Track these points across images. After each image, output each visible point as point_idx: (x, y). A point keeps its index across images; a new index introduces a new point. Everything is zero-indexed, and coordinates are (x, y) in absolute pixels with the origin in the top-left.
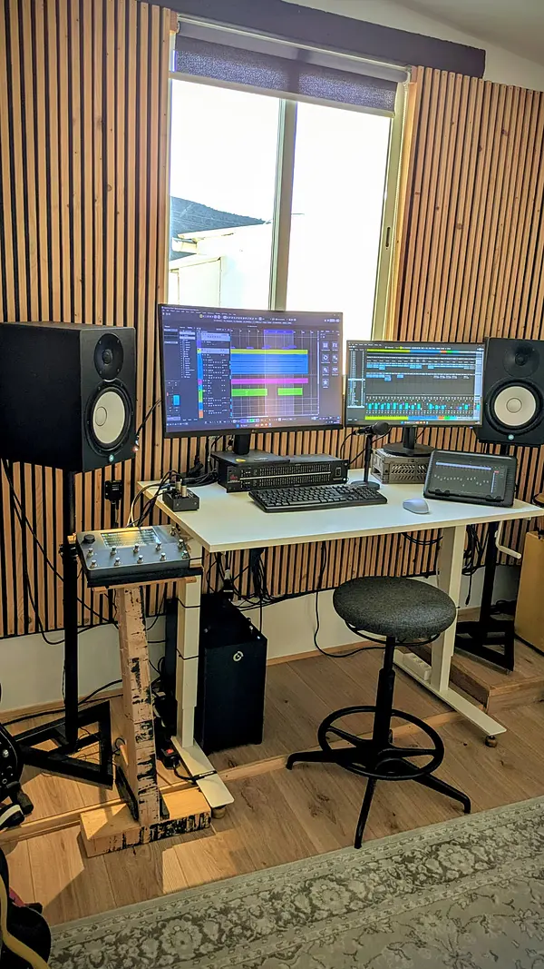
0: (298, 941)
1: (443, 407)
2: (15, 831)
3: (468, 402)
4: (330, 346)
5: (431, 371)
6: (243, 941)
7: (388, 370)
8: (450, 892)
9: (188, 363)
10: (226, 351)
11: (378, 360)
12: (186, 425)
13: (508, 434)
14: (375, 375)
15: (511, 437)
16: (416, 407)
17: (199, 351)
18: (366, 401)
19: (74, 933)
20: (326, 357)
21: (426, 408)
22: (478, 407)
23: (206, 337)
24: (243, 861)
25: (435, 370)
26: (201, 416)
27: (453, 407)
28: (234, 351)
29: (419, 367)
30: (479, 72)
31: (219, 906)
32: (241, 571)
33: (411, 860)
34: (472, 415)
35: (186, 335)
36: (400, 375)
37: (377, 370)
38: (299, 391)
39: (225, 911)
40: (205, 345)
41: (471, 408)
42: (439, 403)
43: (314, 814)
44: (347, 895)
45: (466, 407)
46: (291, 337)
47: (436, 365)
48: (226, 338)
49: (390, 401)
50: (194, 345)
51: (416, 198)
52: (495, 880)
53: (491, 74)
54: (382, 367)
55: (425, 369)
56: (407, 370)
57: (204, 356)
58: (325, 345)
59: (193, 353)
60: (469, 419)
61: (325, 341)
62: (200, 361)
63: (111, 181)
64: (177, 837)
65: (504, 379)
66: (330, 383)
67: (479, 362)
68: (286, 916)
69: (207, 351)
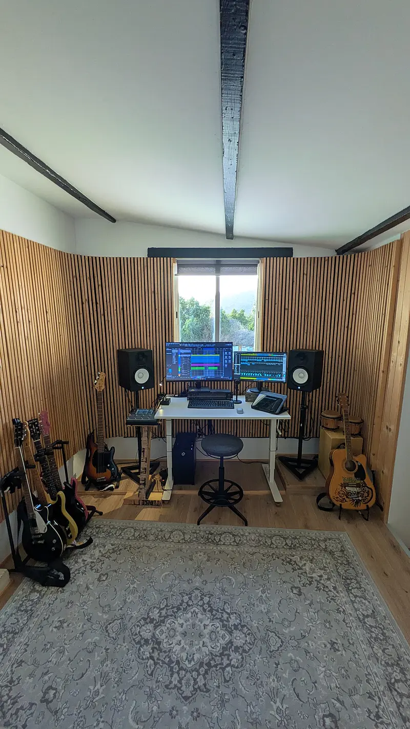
0: (157, 545)
1: (270, 375)
2: (111, 492)
3: (280, 374)
4: (228, 353)
5: (265, 362)
6: (143, 540)
7: (249, 361)
8: (215, 548)
9: (175, 359)
10: (189, 355)
11: (245, 358)
12: (174, 378)
13: (298, 386)
14: (243, 363)
15: (299, 388)
16: (259, 375)
18: (241, 372)
19: (105, 522)
20: (226, 357)
21: (263, 375)
22: (285, 376)
23: (182, 351)
24: (162, 518)
25: (267, 362)
26: (179, 376)
27: (274, 375)
28: (192, 355)
29: (260, 360)
30: (291, 255)
31: (144, 528)
32: (205, 425)
33: (212, 534)
34: (282, 379)
35: (174, 351)
36: (253, 363)
37: (245, 361)
38: (216, 368)
39: (145, 530)
40: (181, 354)
41: (281, 376)
42: (268, 374)
43: (195, 511)
44: (182, 537)
45: (280, 376)
46: (213, 350)
47: (267, 360)
48: (190, 351)
49: (250, 372)
50: (177, 354)
51: (267, 301)
52: (234, 550)
53: (296, 255)
54: (247, 361)
55: (263, 361)
56: (256, 361)
57: (180, 357)
58: (226, 353)
59: (177, 356)
60: (281, 380)
61: (226, 351)
62: (179, 359)
63: (157, 308)
64: (150, 506)
65: (295, 366)
66: (228, 366)
67: (285, 359)
68: (160, 537)
69: (182, 355)
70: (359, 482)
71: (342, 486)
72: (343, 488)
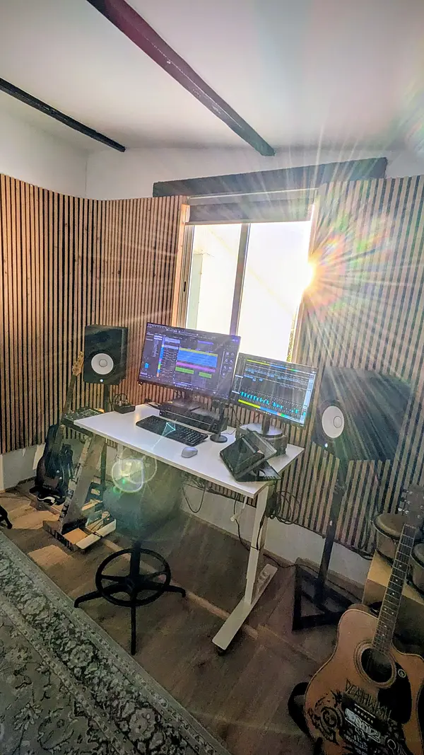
1: (282, 407)
3: (298, 408)
4: (230, 355)
5: (279, 381)
7: (256, 374)
9: (156, 350)
10: (177, 348)
11: (252, 367)
12: (149, 378)
13: (325, 442)
14: (248, 376)
15: (327, 445)
16: (266, 402)
17: (163, 346)
18: (241, 390)
20: (226, 360)
21: (271, 405)
22: (305, 413)
23: (167, 340)
25: (282, 380)
26: (158, 376)
27: (289, 409)
28: (181, 349)
29: (273, 376)
34: (299, 419)
35: (158, 338)
36: (261, 379)
37: (250, 373)
38: (210, 376)
40: (166, 343)
41: (300, 413)
42: (280, 403)
45: (297, 412)
47: (283, 378)
48: (178, 342)
49: (253, 394)
50: (160, 342)
54: (253, 372)
55: (275, 378)
56: (266, 376)
57: (164, 348)
58: (228, 354)
59: (159, 346)
60: (296, 420)
61: (228, 351)
62: (162, 351)
64: (63, 545)
66: (226, 375)
67: (311, 381)
69: (166, 346)
70: (384, 717)
71: (338, 697)
72: (340, 705)
